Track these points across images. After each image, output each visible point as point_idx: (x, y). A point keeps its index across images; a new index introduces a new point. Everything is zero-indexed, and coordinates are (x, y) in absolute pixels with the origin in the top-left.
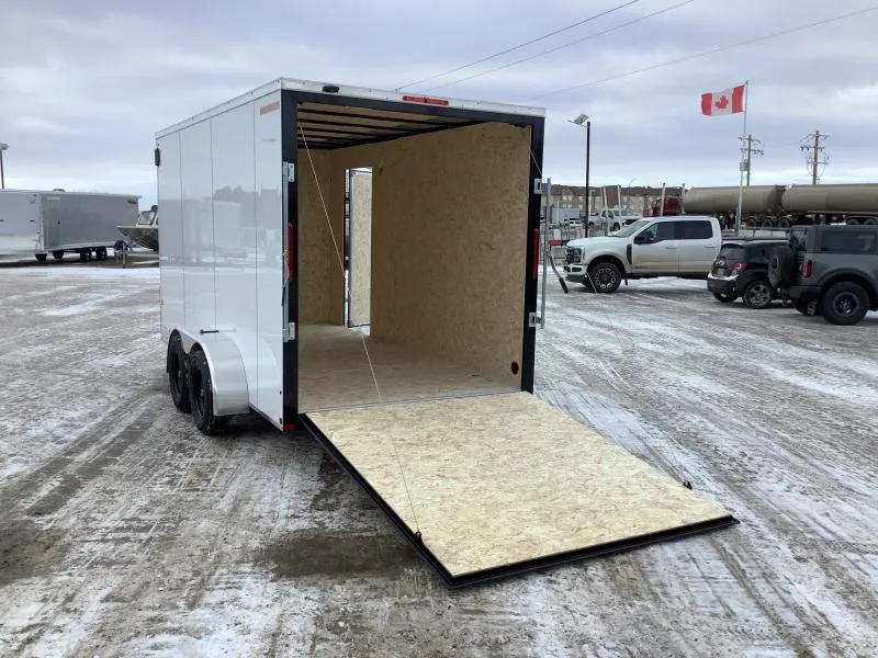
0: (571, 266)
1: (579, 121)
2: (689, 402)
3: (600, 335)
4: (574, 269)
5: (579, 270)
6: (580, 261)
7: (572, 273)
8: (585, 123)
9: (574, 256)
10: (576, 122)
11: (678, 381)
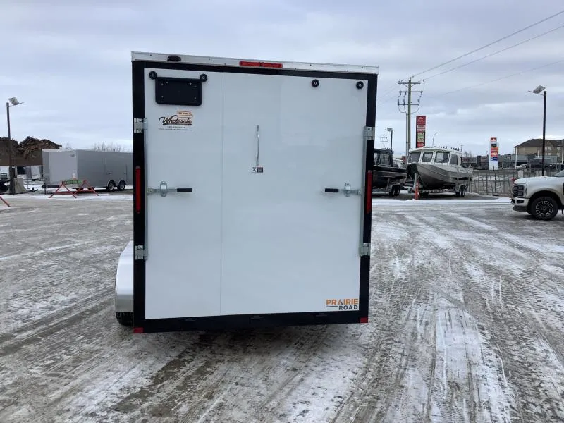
0: (516, 198)
1: (538, 91)
2: (549, 328)
3: (514, 257)
4: (518, 201)
5: (523, 202)
6: (523, 195)
7: (516, 204)
8: (542, 92)
9: (519, 190)
10: (535, 92)
11: (553, 304)
